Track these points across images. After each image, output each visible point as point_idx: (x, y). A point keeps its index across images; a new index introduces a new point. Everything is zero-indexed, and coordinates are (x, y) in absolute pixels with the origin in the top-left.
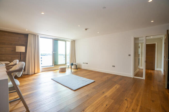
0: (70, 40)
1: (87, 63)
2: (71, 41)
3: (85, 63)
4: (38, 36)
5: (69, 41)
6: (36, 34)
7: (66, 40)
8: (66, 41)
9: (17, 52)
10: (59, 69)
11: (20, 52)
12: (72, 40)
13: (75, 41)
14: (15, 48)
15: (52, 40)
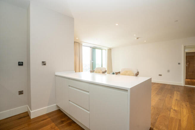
5: (106, 50)
8: (102, 49)
13: (111, 49)
15: (90, 48)
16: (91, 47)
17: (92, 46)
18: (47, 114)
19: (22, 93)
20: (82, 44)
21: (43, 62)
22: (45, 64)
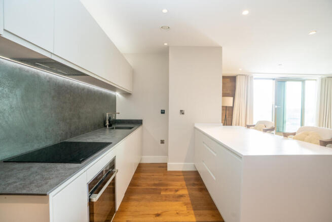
2: (322, 79)
7: (304, 78)
8: (303, 81)
11: (226, 107)
12: (324, 77)
15: (272, 81)
16: (274, 79)
17: (277, 76)
18: (183, 172)
19: (163, 143)
20: (252, 77)
21: (181, 111)
22: (183, 114)
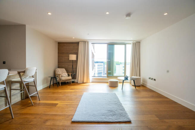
0: (131, 42)
1: (155, 80)
2: (133, 44)
3: (152, 79)
4: (88, 42)
5: (131, 44)
6: (85, 41)
7: (126, 42)
8: (125, 44)
9: (70, 60)
10: (109, 82)
11: (73, 60)
12: (135, 42)
13: (140, 42)
14: (69, 56)
